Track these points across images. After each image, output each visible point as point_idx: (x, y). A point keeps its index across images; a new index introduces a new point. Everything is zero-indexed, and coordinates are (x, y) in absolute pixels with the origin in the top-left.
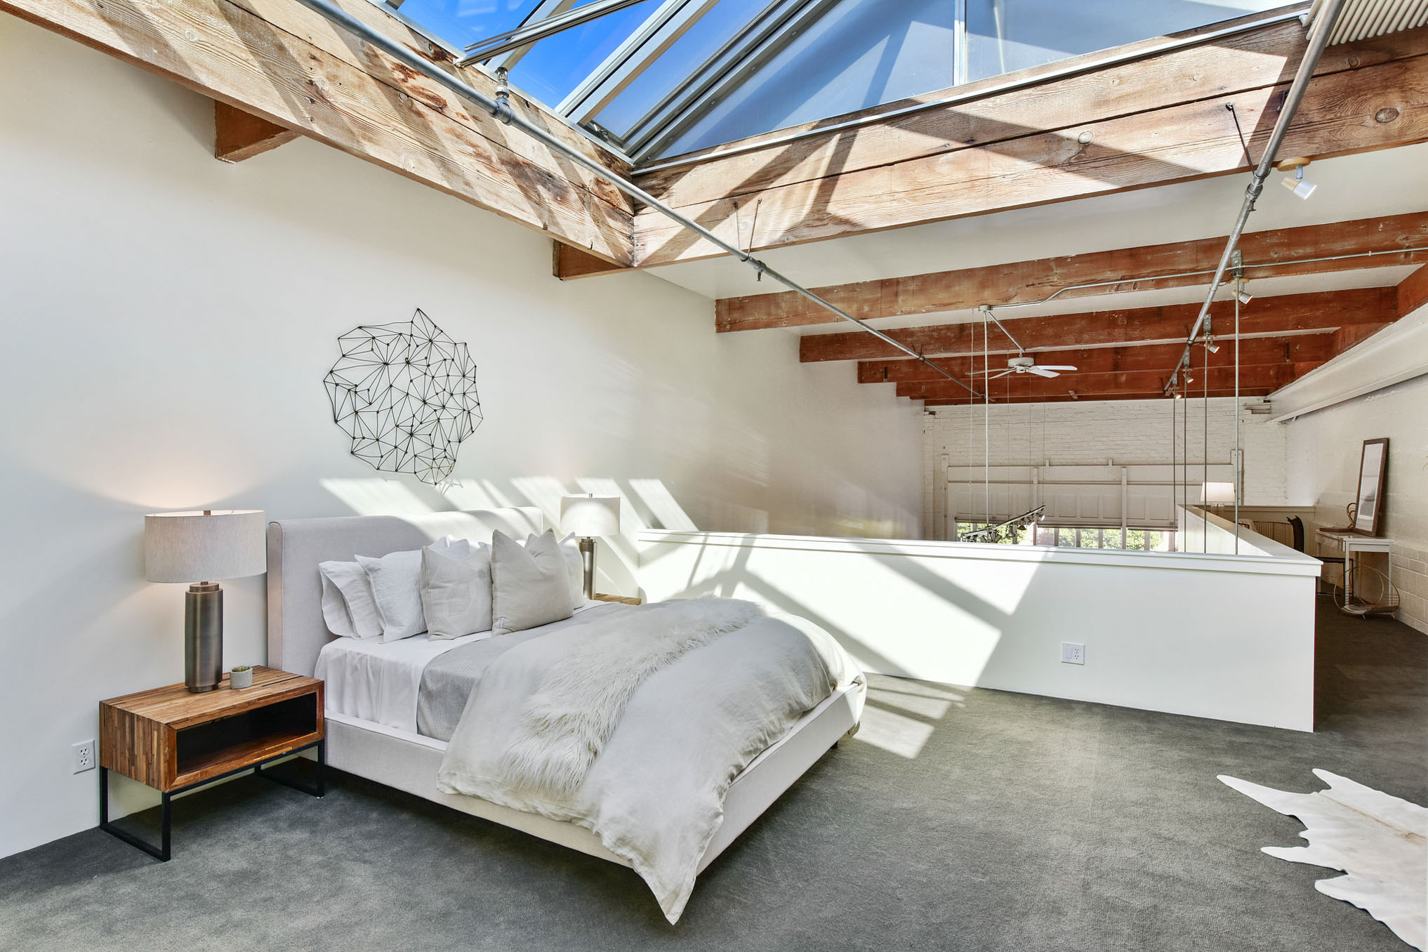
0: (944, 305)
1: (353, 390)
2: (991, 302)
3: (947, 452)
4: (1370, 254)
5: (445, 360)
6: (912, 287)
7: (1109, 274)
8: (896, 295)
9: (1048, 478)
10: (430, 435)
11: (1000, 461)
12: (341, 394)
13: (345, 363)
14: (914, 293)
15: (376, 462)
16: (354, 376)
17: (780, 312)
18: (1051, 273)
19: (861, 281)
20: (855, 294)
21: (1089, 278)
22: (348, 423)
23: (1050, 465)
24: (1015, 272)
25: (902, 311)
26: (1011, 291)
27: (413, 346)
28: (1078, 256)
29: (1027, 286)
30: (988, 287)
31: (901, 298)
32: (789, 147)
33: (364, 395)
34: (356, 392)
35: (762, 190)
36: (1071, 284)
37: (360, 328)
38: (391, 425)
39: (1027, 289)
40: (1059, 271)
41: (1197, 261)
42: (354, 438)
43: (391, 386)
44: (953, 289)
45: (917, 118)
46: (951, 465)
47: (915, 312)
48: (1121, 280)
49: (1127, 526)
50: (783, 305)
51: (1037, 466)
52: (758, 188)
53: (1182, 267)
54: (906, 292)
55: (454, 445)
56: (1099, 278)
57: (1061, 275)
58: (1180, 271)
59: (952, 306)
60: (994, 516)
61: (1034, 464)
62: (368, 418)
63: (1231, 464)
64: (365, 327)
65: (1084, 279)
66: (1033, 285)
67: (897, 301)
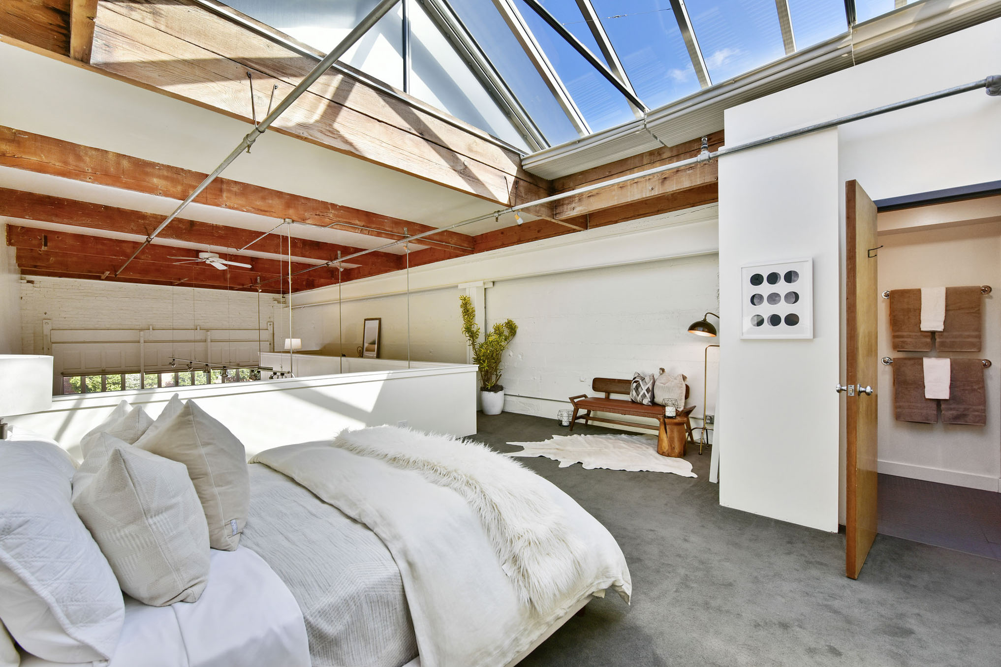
0: (261, 210)
2: (295, 218)
3: (48, 317)
4: (444, 244)
6: (235, 189)
7: (357, 222)
8: (221, 190)
9: (151, 338)
11: (108, 326)
14: (236, 194)
17: (82, 165)
18: (328, 211)
19: (186, 168)
20: (180, 177)
21: (348, 221)
23: (153, 329)
24: (309, 204)
25: (226, 205)
26: (307, 215)
28: (342, 206)
29: (316, 215)
30: (291, 207)
31: (225, 195)
32: (301, 57)
35: (275, 78)
36: (339, 221)
39: (316, 216)
40: (333, 212)
41: (392, 228)
44: (267, 201)
45: (394, 101)
46: (54, 328)
47: (236, 209)
48: (363, 226)
49: (211, 368)
50: (87, 159)
51: (141, 330)
52: (274, 75)
53: (387, 229)
54: (229, 191)
56: (353, 222)
57: (335, 214)
58: (386, 230)
59: (267, 214)
60: (103, 369)
61: (139, 328)
63: (267, 330)
65: (345, 220)
66: (319, 215)
67: (222, 196)
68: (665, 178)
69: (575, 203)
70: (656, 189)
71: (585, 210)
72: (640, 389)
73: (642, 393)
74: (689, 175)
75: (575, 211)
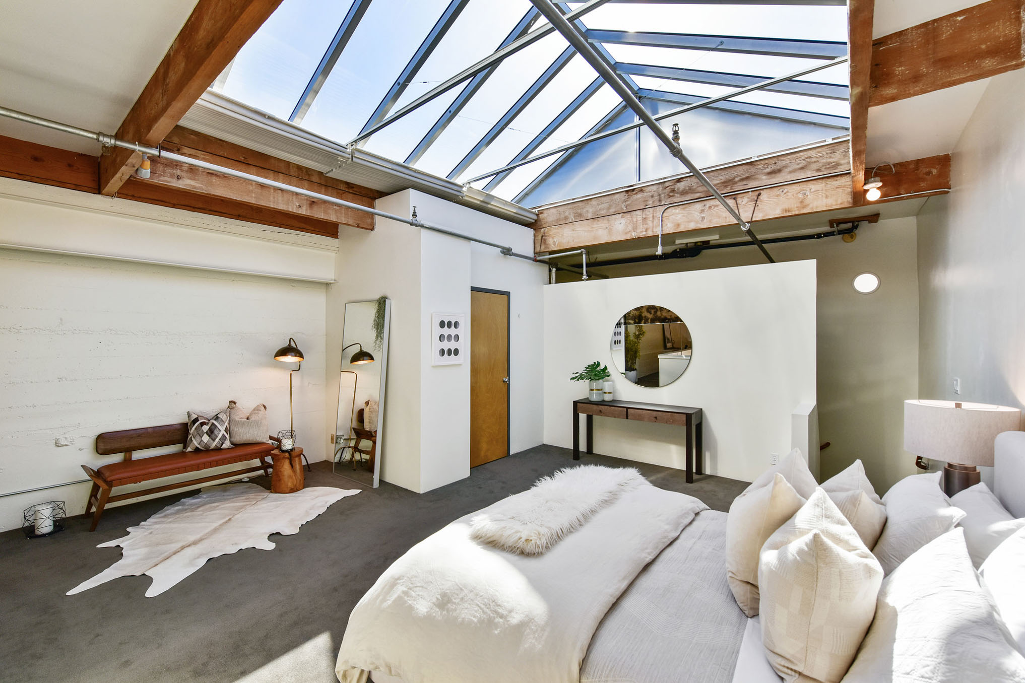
68: (313, 202)
69: (182, 171)
70: (304, 208)
71: (200, 188)
72: (216, 432)
73: (220, 436)
74: (336, 210)
75: (180, 182)
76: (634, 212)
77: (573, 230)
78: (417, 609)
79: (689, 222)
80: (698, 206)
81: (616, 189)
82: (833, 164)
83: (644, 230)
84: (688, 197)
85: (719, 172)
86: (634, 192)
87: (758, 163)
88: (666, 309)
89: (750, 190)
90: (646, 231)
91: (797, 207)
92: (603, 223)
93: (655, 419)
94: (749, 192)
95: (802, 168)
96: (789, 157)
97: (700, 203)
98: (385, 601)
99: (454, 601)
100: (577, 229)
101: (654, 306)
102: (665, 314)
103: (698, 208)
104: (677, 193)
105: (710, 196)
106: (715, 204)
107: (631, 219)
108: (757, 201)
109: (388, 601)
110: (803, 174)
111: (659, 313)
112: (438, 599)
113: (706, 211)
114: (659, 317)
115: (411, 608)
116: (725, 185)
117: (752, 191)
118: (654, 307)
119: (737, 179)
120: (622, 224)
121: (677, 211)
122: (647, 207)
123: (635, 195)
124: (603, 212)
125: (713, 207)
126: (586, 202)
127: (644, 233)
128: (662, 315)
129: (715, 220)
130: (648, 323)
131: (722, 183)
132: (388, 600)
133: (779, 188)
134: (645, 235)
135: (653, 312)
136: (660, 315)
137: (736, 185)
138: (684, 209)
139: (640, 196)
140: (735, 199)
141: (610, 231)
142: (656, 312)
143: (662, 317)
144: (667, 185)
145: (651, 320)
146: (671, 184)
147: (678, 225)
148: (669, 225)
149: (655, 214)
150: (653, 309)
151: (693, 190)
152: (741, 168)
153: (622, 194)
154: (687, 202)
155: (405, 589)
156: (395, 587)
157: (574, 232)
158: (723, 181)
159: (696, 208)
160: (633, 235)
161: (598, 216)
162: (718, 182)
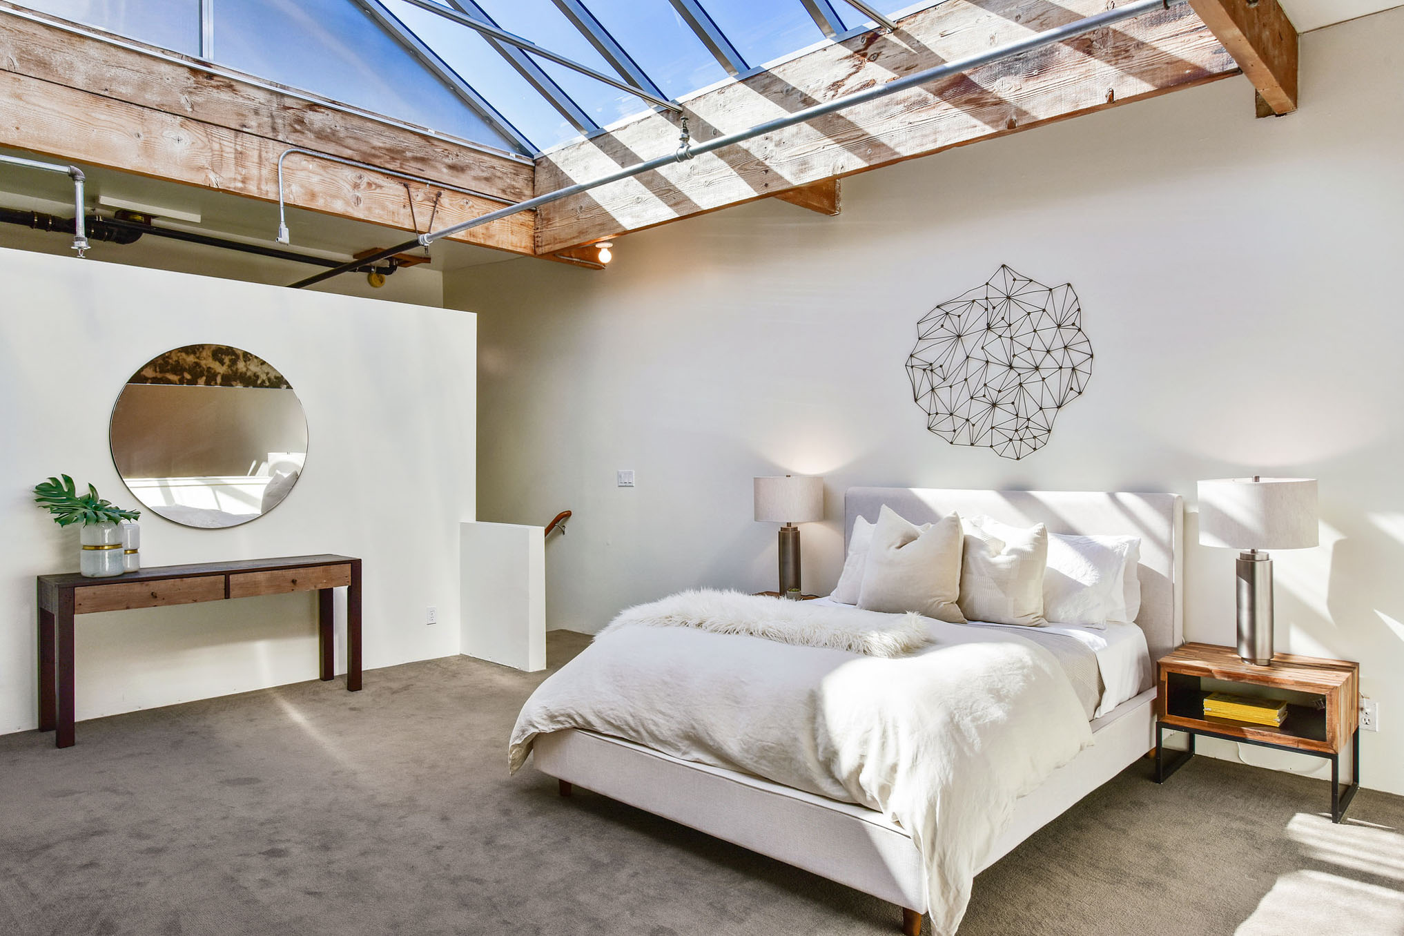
1: (930, 368)
5: (1029, 314)
10: (1013, 403)
12: (918, 373)
13: (923, 344)
15: (949, 436)
16: (930, 355)
22: (924, 402)
27: (990, 308)
33: (938, 371)
34: (932, 370)
37: (938, 307)
38: (965, 396)
42: (929, 414)
43: (968, 357)
55: (1050, 413)
62: (943, 393)
64: (942, 305)
76: (215, 130)
77: (19, 97)
78: (998, 717)
79: (334, 197)
80: (349, 174)
81: (163, 51)
82: (517, 190)
83: (239, 177)
84: (331, 148)
85: (382, 128)
86: (213, 83)
87: (436, 143)
88: (256, 357)
89: (429, 182)
90: (243, 182)
91: (483, 234)
92: (123, 119)
93: (292, 584)
94: (426, 184)
95: (487, 179)
96: (472, 154)
97: (353, 169)
98: (973, 745)
99: (999, 687)
100: (33, 100)
101: (232, 348)
102: (254, 368)
103: (349, 178)
104: (310, 130)
105: (368, 164)
106: (377, 181)
107: (205, 140)
108: (435, 203)
109: (975, 742)
110: (488, 189)
111: (241, 365)
112: (993, 697)
113: (362, 187)
114: (241, 373)
115: (993, 723)
116: (392, 155)
117: (430, 185)
118: (229, 351)
119: (409, 154)
120: (182, 144)
121: (311, 166)
122: (245, 129)
123: (215, 90)
124: (126, 91)
125: (374, 187)
126: (65, 37)
127: (240, 185)
128: (247, 369)
129: (377, 211)
130: (216, 384)
131: (389, 150)
132: (973, 741)
133: (463, 196)
134: (241, 189)
135: (227, 360)
136: (244, 370)
137: (408, 164)
138: (324, 167)
139: (225, 96)
140: (406, 186)
141: (148, 149)
142: (234, 362)
143: (249, 374)
144: (288, 102)
145: (222, 379)
146: (297, 107)
147: (313, 196)
148: (295, 188)
149: (264, 154)
150: (228, 354)
151: (339, 138)
152: (413, 137)
153: (180, 70)
154: (329, 157)
155: (969, 718)
156: (961, 727)
157: (21, 103)
158: (388, 146)
159: (346, 176)
160: (213, 180)
161: (106, 93)
162: (381, 145)
